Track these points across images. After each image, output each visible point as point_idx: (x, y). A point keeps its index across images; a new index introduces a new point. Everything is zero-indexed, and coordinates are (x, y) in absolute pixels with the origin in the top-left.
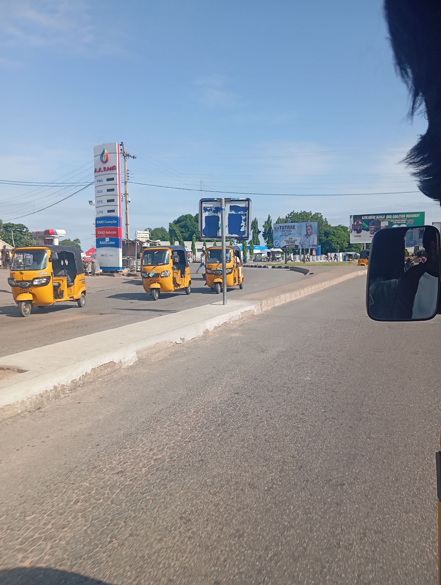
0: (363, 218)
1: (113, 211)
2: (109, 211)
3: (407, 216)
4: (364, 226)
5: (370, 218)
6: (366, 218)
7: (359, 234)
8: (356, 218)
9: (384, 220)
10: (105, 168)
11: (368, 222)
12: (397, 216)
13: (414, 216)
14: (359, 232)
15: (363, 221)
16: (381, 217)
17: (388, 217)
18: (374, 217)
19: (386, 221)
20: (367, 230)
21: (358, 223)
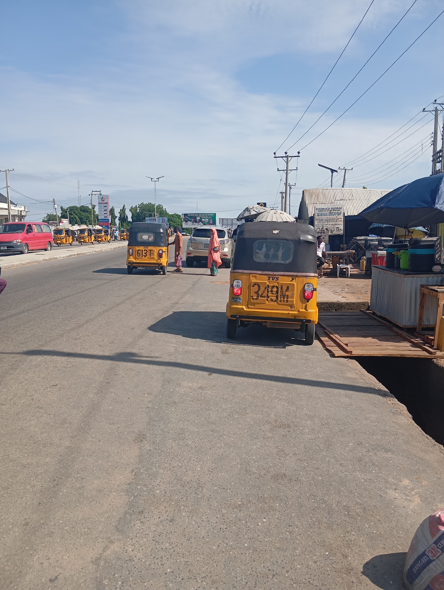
0: (188, 215)
1: (107, 217)
2: (104, 217)
3: (208, 215)
4: (189, 219)
5: (192, 215)
6: (190, 215)
7: (187, 223)
8: (185, 215)
9: (198, 216)
10: (103, 203)
11: (191, 217)
12: (204, 215)
13: (211, 215)
14: (186, 222)
15: (188, 216)
16: (197, 215)
17: (200, 215)
18: (193, 215)
19: (199, 217)
20: (191, 221)
21: (186, 217)
